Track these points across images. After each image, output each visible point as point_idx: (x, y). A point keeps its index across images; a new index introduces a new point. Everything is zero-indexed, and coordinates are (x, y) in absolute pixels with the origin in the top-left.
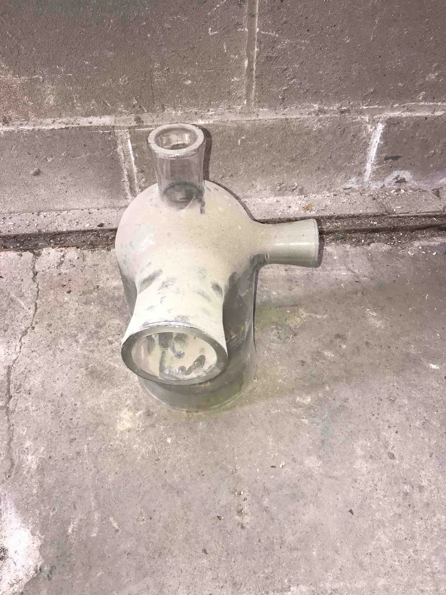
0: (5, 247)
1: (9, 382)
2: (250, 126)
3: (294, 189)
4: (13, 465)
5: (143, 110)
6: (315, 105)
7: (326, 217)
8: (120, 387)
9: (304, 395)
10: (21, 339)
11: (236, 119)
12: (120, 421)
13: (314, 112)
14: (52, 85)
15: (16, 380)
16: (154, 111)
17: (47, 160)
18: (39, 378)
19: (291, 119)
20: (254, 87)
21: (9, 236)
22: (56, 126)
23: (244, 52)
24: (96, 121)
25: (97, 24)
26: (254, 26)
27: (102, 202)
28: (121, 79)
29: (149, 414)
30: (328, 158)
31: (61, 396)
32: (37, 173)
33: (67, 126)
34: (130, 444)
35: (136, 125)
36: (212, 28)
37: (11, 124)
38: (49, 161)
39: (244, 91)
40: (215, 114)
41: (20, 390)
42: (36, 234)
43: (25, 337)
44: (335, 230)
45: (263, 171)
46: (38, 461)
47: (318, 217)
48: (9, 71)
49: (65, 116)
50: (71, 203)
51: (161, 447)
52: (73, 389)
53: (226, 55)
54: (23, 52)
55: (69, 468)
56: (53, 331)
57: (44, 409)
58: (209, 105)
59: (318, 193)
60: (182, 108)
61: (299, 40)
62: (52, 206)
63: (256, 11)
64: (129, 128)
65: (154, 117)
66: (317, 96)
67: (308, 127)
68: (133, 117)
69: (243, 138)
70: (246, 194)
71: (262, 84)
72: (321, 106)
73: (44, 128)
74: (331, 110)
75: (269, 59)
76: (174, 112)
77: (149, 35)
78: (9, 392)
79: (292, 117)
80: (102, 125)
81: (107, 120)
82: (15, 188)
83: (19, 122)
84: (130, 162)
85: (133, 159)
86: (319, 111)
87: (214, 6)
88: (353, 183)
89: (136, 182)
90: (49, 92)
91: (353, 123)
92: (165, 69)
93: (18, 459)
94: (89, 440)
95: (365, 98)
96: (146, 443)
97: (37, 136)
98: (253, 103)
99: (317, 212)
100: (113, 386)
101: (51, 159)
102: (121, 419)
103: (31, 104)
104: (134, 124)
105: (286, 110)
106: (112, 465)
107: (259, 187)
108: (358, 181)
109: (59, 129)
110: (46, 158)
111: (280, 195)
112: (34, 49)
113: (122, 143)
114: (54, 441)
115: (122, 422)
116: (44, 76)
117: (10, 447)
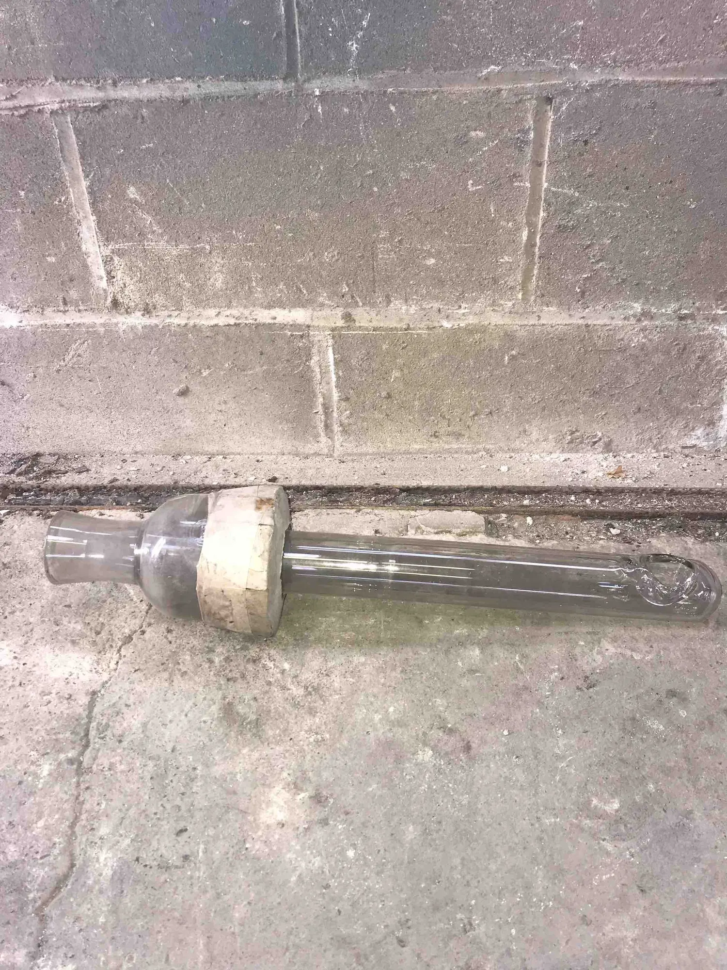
0: (118, 503)
1: (90, 717)
2: (526, 333)
3: (595, 443)
4: (73, 865)
5: (357, 302)
6: (636, 305)
7: (651, 490)
8: (273, 746)
9: (606, 795)
10: (120, 648)
11: (503, 323)
12: (267, 807)
13: (634, 316)
14: (223, 258)
15: (102, 715)
16: (373, 305)
17: (201, 373)
18: (140, 716)
19: (595, 325)
20: (535, 272)
21: (127, 487)
22: (221, 321)
23: (522, 218)
24: (283, 316)
25: (299, 171)
26: (541, 179)
27: (279, 444)
28: (326, 253)
29: (318, 799)
30: (655, 393)
31: (173, 751)
32: (184, 393)
33: (238, 322)
34: (279, 849)
35: (344, 325)
36: (474, 181)
37: (154, 314)
38: (204, 374)
39: (520, 278)
40: (470, 313)
41: (106, 733)
42: (168, 487)
43: (127, 646)
44: (667, 511)
45: (544, 409)
46: (115, 864)
47: (638, 489)
48: (162, 237)
49: (237, 307)
50: (231, 444)
51: (335, 863)
52: (194, 740)
53: (493, 221)
54: (186, 209)
55: (167, 885)
56: (173, 640)
57: (140, 772)
58: (461, 297)
59: (637, 450)
60: (417, 301)
61: (611, 202)
62: (201, 446)
63: (543, 158)
64: (333, 330)
65: (373, 314)
66: (639, 290)
67: (622, 340)
68: (340, 312)
69: (514, 352)
70: (513, 446)
71: (549, 268)
72: (646, 307)
73: (203, 322)
74: (662, 314)
75: (561, 229)
76: (403, 308)
77: (376, 189)
78: (87, 735)
79: (595, 323)
80: (291, 323)
81: (299, 316)
82: (148, 414)
83: (166, 313)
84: (329, 384)
85: (334, 378)
86: (642, 315)
87: (477, 150)
88: (698, 437)
89: (335, 415)
90: (216, 269)
91: (700, 336)
92: (396, 240)
93: (82, 856)
94: (208, 835)
95: (720, 297)
96: (308, 852)
97: (190, 335)
98: (533, 298)
99: (635, 481)
100: (262, 743)
101: (208, 371)
102: (269, 803)
103: (188, 285)
104: (340, 323)
105: (587, 310)
106: (243, 887)
107: (535, 435)
108: (708, 435)
109: (225, 325)
110: (200, 370)
111: (571, 450)
112: (203, 205)
113: (319, 352)
114: (149, 830)
115: (270, 810)
116: (212, 246)
117: (73, 833)
